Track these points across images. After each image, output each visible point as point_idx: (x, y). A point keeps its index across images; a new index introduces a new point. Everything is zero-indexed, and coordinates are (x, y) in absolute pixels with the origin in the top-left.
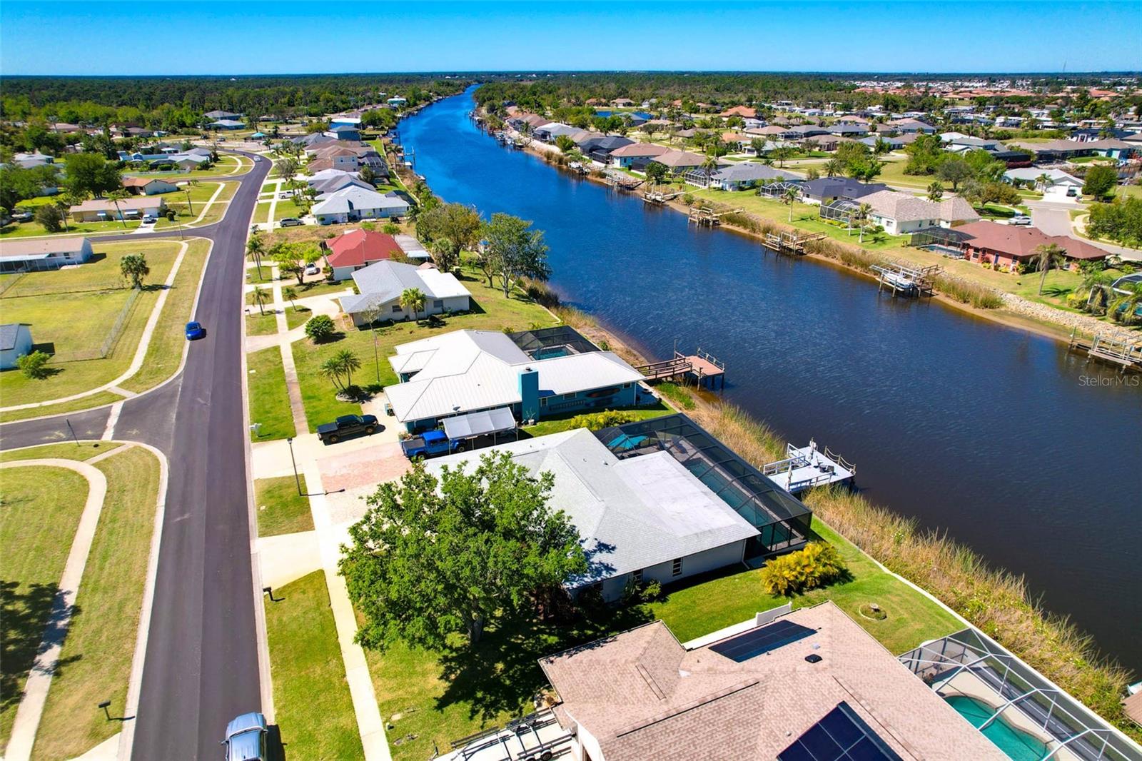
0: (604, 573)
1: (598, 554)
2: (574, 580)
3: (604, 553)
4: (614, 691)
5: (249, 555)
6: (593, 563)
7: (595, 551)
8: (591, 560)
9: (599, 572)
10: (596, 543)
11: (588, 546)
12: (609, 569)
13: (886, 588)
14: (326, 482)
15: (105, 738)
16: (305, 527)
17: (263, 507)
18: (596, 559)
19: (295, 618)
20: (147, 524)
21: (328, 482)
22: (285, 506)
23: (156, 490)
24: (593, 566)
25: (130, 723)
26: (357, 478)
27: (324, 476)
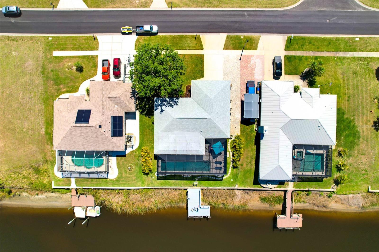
0: (155, 108)
1: (161, 109)
3: (161, 110)
4: (117, 91)
5: (220, 33)
7: (162, 108)
8: (160, 107)
9: (156, 107)
10: (164, 110)
11: (164, 107)
12: (156, 110)
13: (139, 180)
14: (248, 56)
15: (168, 5)
16: (226, 47)
17: (242, 37)
18: (160, 108)
19: (187, 41)
20: (246, 6)
21: (247, 56)
22: (240, 43)
23: (266, 7)
24: (158, 106)
25: (170, 9)
26: (245, 65)
27: (252, 56)
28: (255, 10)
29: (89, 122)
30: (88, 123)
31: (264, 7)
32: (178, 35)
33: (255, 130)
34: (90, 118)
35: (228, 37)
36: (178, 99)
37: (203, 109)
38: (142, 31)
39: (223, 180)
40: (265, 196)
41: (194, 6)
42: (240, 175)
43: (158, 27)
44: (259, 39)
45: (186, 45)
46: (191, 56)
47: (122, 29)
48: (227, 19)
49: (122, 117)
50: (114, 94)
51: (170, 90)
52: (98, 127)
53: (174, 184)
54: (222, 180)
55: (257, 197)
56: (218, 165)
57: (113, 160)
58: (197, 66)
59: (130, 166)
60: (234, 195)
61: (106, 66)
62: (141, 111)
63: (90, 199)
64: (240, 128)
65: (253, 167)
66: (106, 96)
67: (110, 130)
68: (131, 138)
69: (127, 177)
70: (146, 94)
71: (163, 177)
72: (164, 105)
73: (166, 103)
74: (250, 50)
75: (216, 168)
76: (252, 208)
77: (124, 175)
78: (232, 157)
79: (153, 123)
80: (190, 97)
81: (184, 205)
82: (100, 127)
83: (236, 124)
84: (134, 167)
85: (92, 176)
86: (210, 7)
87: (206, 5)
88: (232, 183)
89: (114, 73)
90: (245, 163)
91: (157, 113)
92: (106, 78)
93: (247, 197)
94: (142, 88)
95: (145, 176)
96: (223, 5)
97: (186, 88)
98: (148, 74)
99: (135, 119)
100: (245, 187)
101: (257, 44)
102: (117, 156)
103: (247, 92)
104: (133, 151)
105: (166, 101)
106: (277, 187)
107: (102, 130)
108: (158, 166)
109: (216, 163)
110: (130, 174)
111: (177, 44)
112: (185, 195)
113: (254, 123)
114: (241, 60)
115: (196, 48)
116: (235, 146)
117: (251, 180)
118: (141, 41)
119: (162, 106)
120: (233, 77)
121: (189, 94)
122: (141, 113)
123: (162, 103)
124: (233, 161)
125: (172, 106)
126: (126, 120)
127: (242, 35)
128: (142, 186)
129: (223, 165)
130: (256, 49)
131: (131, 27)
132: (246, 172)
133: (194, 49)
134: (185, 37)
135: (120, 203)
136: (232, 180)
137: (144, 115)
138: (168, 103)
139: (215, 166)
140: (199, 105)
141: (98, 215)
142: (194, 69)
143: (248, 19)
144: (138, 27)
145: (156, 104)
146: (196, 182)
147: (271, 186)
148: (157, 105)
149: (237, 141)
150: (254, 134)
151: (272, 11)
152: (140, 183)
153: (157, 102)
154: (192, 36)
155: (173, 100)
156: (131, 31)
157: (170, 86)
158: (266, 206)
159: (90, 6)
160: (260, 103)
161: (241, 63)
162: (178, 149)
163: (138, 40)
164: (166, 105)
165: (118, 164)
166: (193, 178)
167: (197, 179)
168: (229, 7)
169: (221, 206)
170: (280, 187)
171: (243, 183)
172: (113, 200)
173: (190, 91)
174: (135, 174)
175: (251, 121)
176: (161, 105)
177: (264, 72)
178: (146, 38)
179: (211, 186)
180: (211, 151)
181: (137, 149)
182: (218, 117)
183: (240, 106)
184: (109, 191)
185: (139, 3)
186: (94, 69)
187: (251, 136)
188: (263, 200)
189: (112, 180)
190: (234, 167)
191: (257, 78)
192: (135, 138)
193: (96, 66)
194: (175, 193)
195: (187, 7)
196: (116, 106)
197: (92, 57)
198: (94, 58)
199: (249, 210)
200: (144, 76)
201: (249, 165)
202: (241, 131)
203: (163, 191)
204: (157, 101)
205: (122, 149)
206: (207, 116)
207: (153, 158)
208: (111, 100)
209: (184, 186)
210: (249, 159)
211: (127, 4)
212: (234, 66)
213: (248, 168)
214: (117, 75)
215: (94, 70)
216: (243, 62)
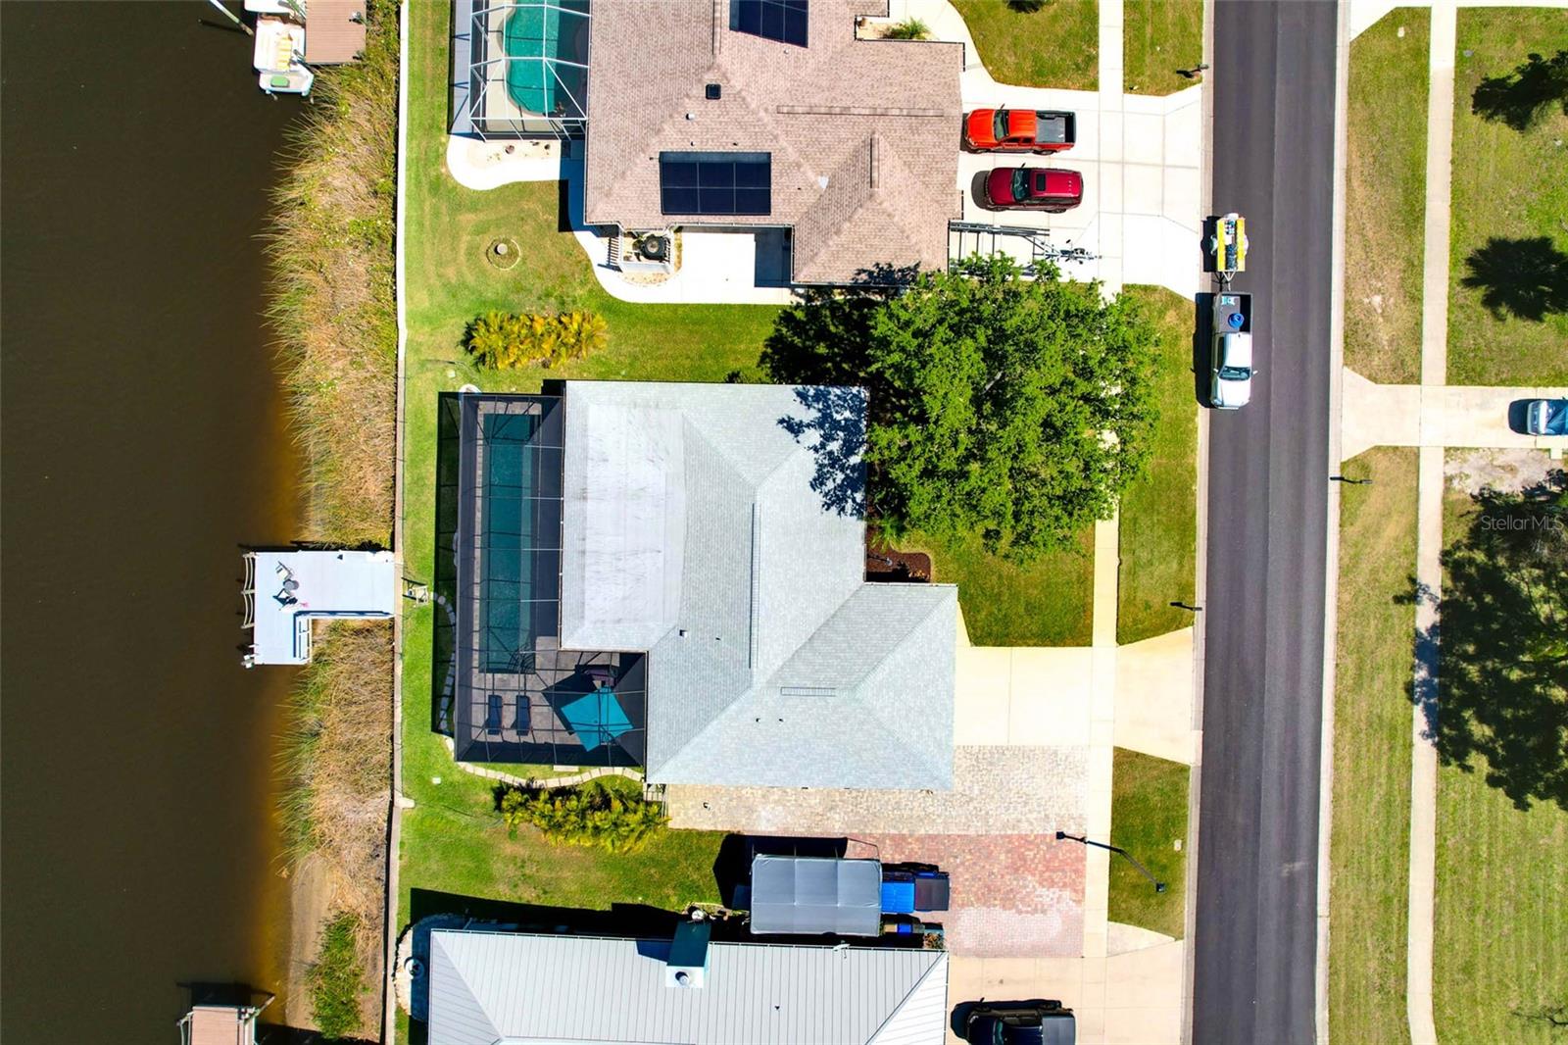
0: (812, 392)
1: (806, 421)
2: (854, 395)
3: (797, 420)
4: (907, 186)
5: (1204, 728)
6: (819, 410)
7: (808, 426)
8: (820, 415)
9: (817, 398)
10: (801, 437)
11: (813, 436)
12: (803, 396)
13: (441, 296)
14: (1080, 873)
15: (1355, 460)
16: (1126, 762)
17: (1177, 845)
18: (813, 414)
19: (1163, 559)
20: (1340, 870)
21: (1076, 871)
22: (1147, 833)
23: (1333, 973)
24: (821, 406)
25: (1334, 470)
26: (1032, 860)
27: (1080, 895)
28: (1319, 913)
29: (741, 35)
30: (732, 28)
31: (1332, 959)
32: (1194, 514)
33: (692, 909)
34: (759, 41)
35: (1183, 770)
36: (859, 511)
37: (804, 646)
38: (1221, 324)
39: (436, 735)
40: (360, 943)
41: (1347, 597)
42: (464, 820)
43: (1243, 408)
44: (1165, 930)
45: (1144, 555)
46: (1085, 580)
47: (1233, 216)
48: (1272, 765)
49: (765, 208)
50: (890, 170)
51: (905, 473)
52: (710, 78)
53: (418, 481)
54: (436, 729)
55: (351, 901)
56: (509, 716)
57: (543, 164)
58: (1030, 609)
59: (512, 254)
60: (360, 790)
61: (1038, 132)
62: (800, 315)
63: (346, 43)
64: (706, 827)
65: (502, 893)
66: (880, 124)
67: (697, 148)
68: (660, 257)
69: (455, 237)
70: (884, 343)
71: (454, 425)
72: (828, 438)
73: (834, 446)
74: (1112, 886)
75: (495, 704)
76: (299, 876)
77: (468, 219)
78: (553, 783)
79: (733, 378)
80: (871, 576)
81: (314, 532)
82: (713, 92)
83: (724, 808)
84: (507, 271)
85: (464, 49)
86: (1339, 678)
87: (1350, 663)
88: (423, 781)
89: (1000, 173)
90: (524, 852)
91: (784, 398)
92: (977, 131)
93: (355, 852)
94: (919, 324)
95: (460, 335)
96: (1347, 750)
97: (918, 549)
98: (993, 357)
99: (761, 281)
100: (402, 844)
101: (1140, 923)
102: (563, 185)
103: (887, 867)
104: (588, 266)
105: (849, 449)
106: (399, 1010)
107: (696, 105)
108: (509, 398)
109: (524, 705)
110: (471, 252)
111: (1150, 508)
112: (367, 536)
113: (727, 903)
114: (1055, 842)
115: (1125, 604)
116: (606, 804)
117: (435, 876)
118: (1171, 317)
119: (821, 426)
120: (972, 799)
121: (884, 570)
122: (787, 317)
123: (836, 425)
124: (531, 792)
125: (818, 482)
126: (752, 236)
127: (1188, 846)
128: (411, 316)
129: (511, 737)
130: (1115, 914)
131: (1241, 266)
132: (479, 853)
133: (1122, 594)
134: (1185, 547)
135: (323, 200)
136: (436, 781)
137: (777, 330)
138: (834, 461)
139: (510, 698)
140: (826, 624)
141: (265, 83)
142: (1015, 596)
143: (1273, 872)
144: (1245, 302)
145: (832, 397)
146: (425, 594)
147: (404, 978)
148: (826, 400)
149: (634, 819)
150: (674, 904)
151: (1314, 1000)
152: (424, 302)
153: (845, 401)
154: (1188, 588)
155: (851, 484)
156: (1221, 266)
157: (929, 473)
158: (311, 946)
159: (1359, 47)
160: (829, 940)
161: (1045, 836)
162: (590, 506)
163: (1175, 300)
164: (828, 448)
165: (524, 189)
166: (444, 580)
167: (442, 600)
168: (1337, 780)
169: (310, 718)
170: (398, 1026)
171: (423, 834)
172: (343, 163)
173: (900, 575)
174: (470, 279)
175: (739, 889)
176: (825, 421)
177: (996, 956)
178: (1187, 344)
179: (409, 670)
180: (584, 677)
181: (598, 292)
182: (760, 725)
183: (817, 832)
184: (389, 142)
185: (1370, 311)
186: (1028, 66)
187: (660, 885)
188: (341, 930)
189: (440, 157)
190: (500, 792)
191: (963, 922)
192: (658, 280)
193: (1039, 78)
194: (374, 487)
195: (1341, 559)
196: (823, 182)
197: (1092, 60)
198: (1084, 73)
199: (288, 861)
200: (982, 335)
201: (511, 871)
202: (689, 833)
203: (383, 424)
204: (847, 400)
205: (598, 210)
206: (761, 665)
207: (552, 374)
208: (856, 154)
209: (408, 532)
210: (545, 874)
211: (1366, 248)
212: (1026, 803)
213: (497, 868)
214: (994, 190)
215: (1019, 69)
216: (1050, 847)
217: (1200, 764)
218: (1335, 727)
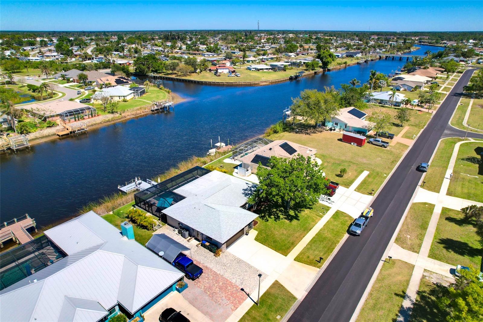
5: (308, 293)
14: (240, 303)
16: (277, 285)
17: (279, 317)
21: (239, 302)
22: (270, 306)
26: (228, 290)
29: (280, 147)
34: (283, 150)
35: (295, 298)
45: (314, 248)
46: (294, 244)
47: (371, 208)
67: (263, 155)
72: (253, 187)
82: (270, 149)
87: (372, 302)
107: (267, 150)
111: (321, 241)
120: (225, 266)
125: (244, 190)
127: (282, 320)
136: (121, 211)
159: (415, 204)
161: (237, 287)
163: (350, 217)
177: (194, 306)
185: (406, 237)
191: (194, 291)
195: (378, 277)
198: (347, 186)
206: (206, 200)
211: (408, 228)
212: (239, 276)
216: (237, 290)
217: (302, 301)
218: (358, 316)
